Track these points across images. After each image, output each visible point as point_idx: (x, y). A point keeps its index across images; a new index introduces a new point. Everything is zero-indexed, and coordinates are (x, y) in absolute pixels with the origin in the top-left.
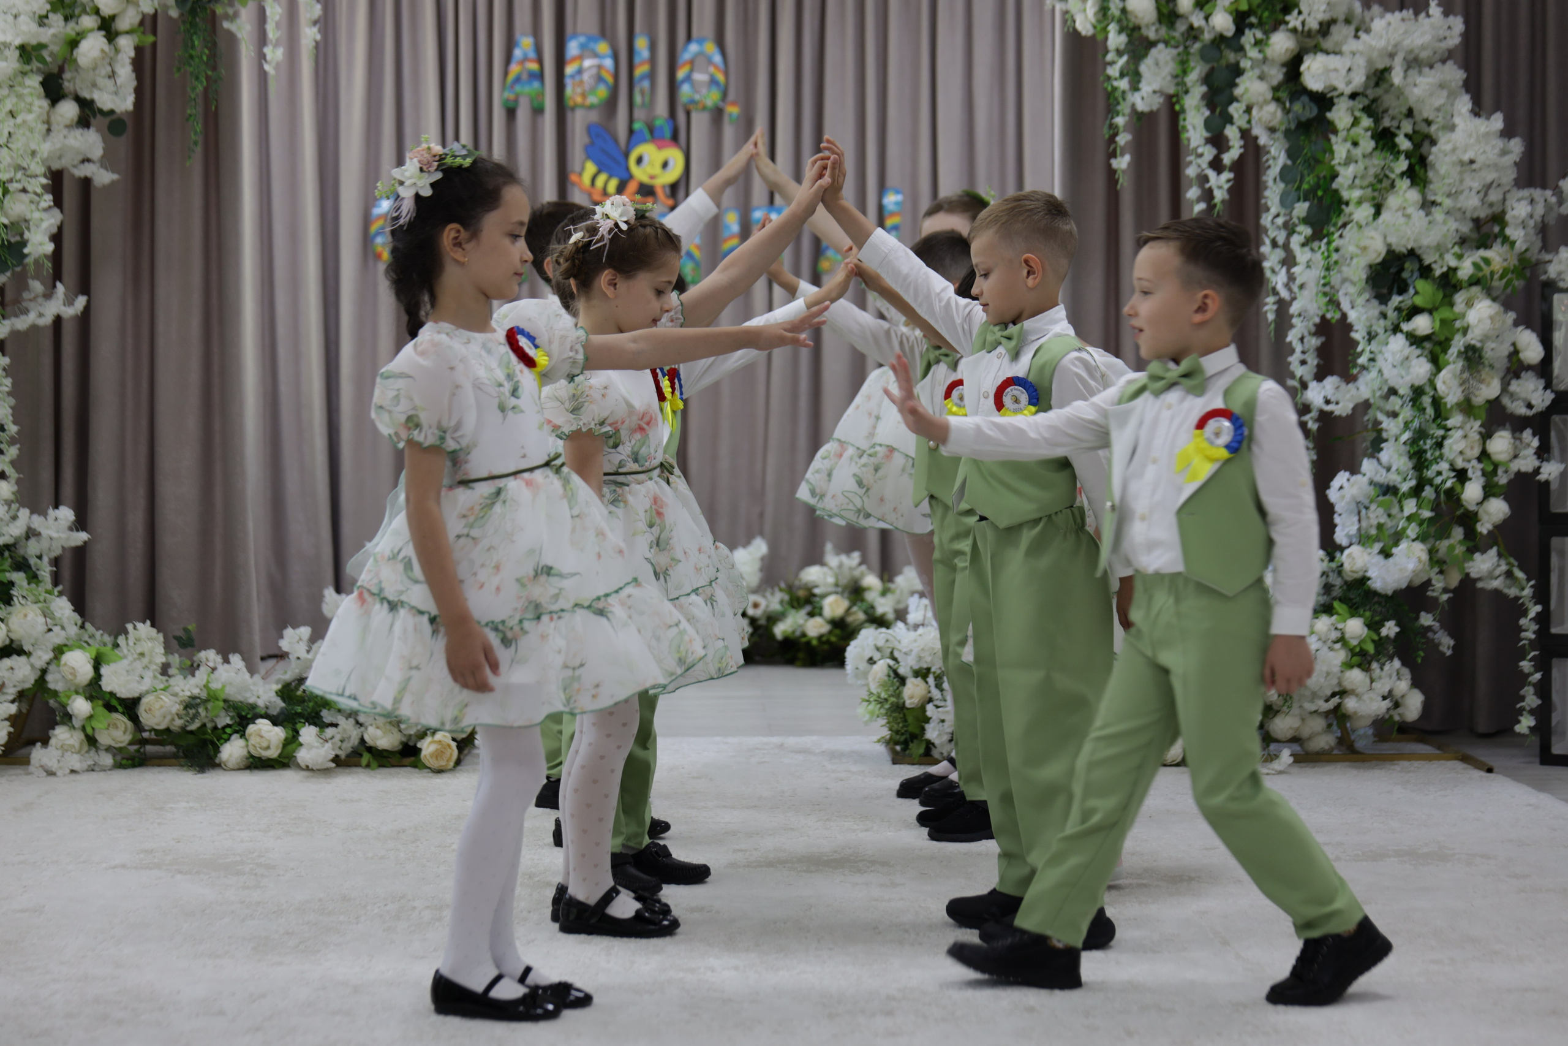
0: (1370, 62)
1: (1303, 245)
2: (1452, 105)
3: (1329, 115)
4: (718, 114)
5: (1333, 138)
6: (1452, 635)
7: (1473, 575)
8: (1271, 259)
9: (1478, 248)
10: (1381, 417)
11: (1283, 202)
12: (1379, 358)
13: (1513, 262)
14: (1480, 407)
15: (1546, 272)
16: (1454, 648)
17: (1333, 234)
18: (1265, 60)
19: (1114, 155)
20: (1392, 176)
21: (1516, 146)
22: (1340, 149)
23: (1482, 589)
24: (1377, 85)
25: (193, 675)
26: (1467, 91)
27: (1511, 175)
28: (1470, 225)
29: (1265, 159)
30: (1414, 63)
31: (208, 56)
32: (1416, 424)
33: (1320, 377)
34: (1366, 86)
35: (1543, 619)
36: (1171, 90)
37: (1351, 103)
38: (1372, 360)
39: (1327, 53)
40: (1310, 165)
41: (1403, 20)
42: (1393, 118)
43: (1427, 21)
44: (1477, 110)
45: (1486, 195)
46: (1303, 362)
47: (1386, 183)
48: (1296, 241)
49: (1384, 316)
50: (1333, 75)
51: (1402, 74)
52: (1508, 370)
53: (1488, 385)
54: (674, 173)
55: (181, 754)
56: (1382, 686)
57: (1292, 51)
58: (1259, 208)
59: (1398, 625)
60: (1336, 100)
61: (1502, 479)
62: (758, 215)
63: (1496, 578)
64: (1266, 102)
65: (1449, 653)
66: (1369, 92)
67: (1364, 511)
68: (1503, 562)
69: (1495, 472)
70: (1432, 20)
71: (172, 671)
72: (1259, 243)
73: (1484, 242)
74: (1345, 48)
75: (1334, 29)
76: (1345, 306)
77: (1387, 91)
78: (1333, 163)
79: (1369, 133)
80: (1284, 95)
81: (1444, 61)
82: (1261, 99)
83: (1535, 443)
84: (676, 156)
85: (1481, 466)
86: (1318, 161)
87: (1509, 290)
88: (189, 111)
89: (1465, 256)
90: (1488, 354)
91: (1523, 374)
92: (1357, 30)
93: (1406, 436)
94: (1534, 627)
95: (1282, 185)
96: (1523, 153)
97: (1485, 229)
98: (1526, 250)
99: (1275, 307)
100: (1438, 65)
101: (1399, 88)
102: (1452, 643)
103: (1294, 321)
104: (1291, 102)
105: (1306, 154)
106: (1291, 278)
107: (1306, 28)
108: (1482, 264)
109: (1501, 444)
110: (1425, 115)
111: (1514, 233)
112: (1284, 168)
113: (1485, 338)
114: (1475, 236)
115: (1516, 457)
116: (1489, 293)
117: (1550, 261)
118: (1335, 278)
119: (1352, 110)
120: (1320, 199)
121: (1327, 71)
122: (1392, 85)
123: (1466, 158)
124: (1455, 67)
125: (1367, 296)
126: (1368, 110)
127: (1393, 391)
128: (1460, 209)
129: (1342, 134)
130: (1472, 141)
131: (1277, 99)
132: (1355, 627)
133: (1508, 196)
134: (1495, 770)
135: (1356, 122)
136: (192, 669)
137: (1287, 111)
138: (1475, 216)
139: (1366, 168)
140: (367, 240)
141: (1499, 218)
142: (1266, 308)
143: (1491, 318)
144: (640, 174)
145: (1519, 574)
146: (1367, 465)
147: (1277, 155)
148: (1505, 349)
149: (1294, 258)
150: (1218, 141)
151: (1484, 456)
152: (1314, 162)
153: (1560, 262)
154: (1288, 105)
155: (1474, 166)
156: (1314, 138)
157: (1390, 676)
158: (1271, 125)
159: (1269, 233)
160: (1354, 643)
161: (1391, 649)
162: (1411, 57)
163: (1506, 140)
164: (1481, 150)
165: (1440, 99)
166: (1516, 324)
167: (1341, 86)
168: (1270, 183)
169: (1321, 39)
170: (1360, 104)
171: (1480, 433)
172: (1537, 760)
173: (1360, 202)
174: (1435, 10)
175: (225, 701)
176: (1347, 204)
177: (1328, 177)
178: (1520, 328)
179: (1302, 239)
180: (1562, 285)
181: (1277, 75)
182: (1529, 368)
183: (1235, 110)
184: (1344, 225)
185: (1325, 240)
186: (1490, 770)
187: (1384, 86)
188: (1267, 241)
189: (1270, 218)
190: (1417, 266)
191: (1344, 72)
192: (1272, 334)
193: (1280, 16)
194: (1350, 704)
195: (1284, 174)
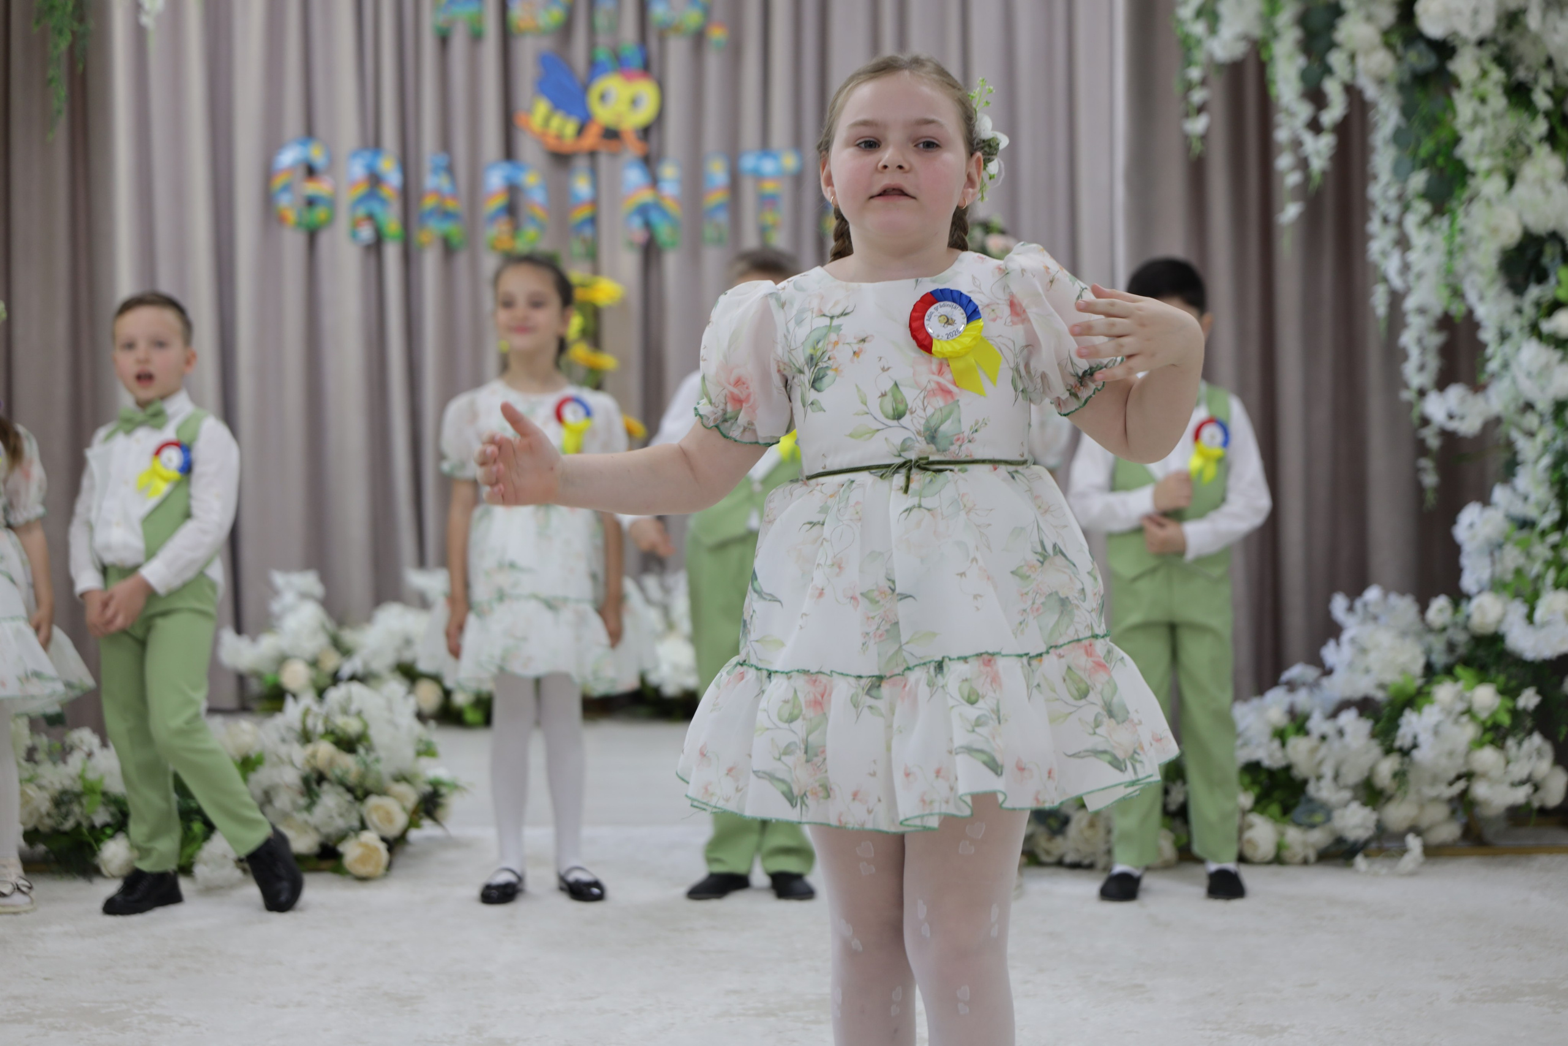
0: (1500, 2)
1: (1420, 225)
3: (1451, 66)
4: (699, 39)
5: (1456, 94)
8: (1381, 239)
10: (1516, 435)
11: (1395, 171)
12: (1514, 367)
17: (1457, 210)
19: (1187, 115)
20: (1528, 141)
22: (1464, 107)
24: (1509, 29)
25: (65, 762)
29: (1373, 117)
31: (75, 7)
32: (1559, 444)
33: (1442, 383)
34: (1496, 30)
36: (1257, 32)
37: (1478, 51)
38: (1506, 365)
40: (1428, 125)
46: (1422, 368)
47: (1521, 149)
48: (1411, 219)
49: (1519, 311)
50: (1455, 19)
51: (1539, 17)
54: (645, 114)
55: (52, 856)
56: (1520, 770)
58: (1366, 177)
59: (1539, 692)
60: (1459, 49)
62: (748, 162)
64: (1374, 49)
66: (1500, 37)
67: (1497, 554)
71: (40, 756)
72: (1366, 219)
76: (1472, 297)
77: (1521, 38)
78: (1456, 124)
79: (1499, 91)
80: (1396, 40)
82: (1367, 45)
84: (647, 90)
86: (1437, 122)
88: (51, 73)
93: (1546, 460)
95: (1394, 150)
99: (1386, 299)
101: (1536, 33)
103: (1410, 318)
104: (1404, 50)
105: (1423, 112)
106: (1405, 268)
112: (1397, 129)
118: (1460, 265)
119: (1479, 61)
120: (1441, 170)
121: (1448, 12)
122: (1526, 29)
125: (1499, 285)
126: (1499, 60)
127: (1529, 406)
129: (1467, 90)
131: (1389, 46)
132: (1485, 697)
135: (1484, 74)
136: (63, 753)
137: (1399, 59)
139: (1497, 131)
140: (268, 200)
142: (1375, 299)
144: (603, 114)
146: (1500, 494)
147: (1388, 112)
149: (1410, 239)
150: (1316, 97)
152: (1432, 123)
154: (1399, 48)
156: (1432, 93)
157: (1530, 757)
158: (1380, 75)
159: (1379, 207)
160: (1484, 715)
161: (1529, 723)
167: (1466, 31)
168: (1380, 146)
170: (1491, 50)
173: (1490, 173)
175: (104, 794)
176: (1473, 174)
177: (1450, 142)
179: (1418, 217)
181: (1387, 15)
183: (1336, 59)
184: (1471, 200)
185: (1447, 219)
187: (1518, 30)
188: (1376, 217)
189: (1379, 189)
190: (1558, 250)
191: (1467, 12)
192: (1383, 332)
194: (1481, 790)
195: (1398, 138)
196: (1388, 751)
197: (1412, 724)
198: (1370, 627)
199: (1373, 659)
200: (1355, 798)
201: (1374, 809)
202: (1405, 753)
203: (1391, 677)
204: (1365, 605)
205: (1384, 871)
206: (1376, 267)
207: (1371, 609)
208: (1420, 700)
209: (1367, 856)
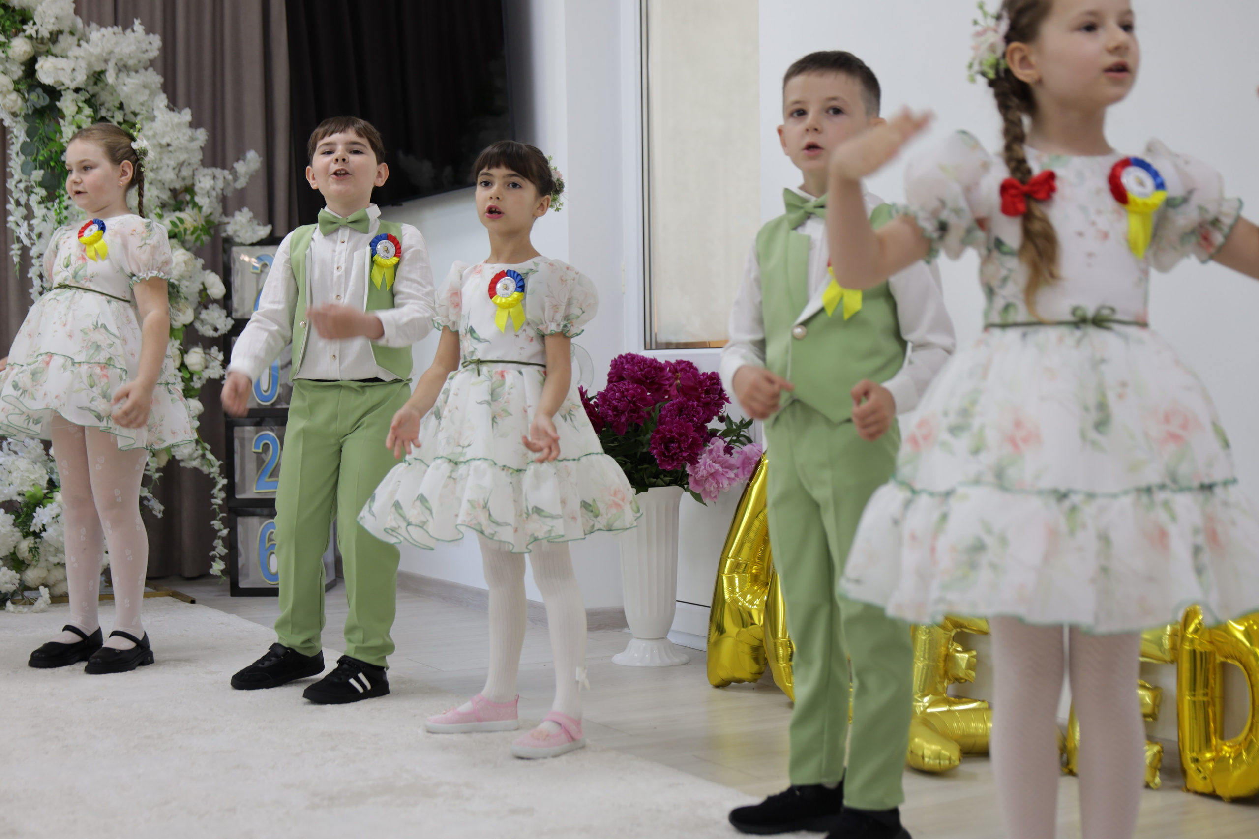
0: (89, 65)
1: (40, 203)
2: (153, 101)
3: (57, 103)
5: (61, 121)
6: (161, 503)
7: (177, 457)
8: (15, 215)
9: (174, 211)
11: (23, 171)
13: (201, 222)
14: (178, 330)
15: (225, 231)
16: (164, 512)
17: (63, 195)
18: (7, 57)
21: (202, 135)
22: (68, 130)
23: (184, 468)
24: (96, 83)
26: (165, 91)
27: (199, 156)
28: (169, 193)
29: (9, 137)
30: (123, 68)
34: (87, 85)
35: (230, 489)
37: (75, 95)
39: (56, 56)
40: (44, 142)
41: (114, 34)
42: (108, 110)
43: (132, 34)
44: (171, 106)
45: (180, 171)
48: (34, 200)
50: (61, 73)
51: (114, 75)
52: (199, 303)
53: (184, 313)
57: (29, 53)
60: (63, 93)
61: (197, 384)
63: (194, 459)
64: (9, 92)
65: (160, 515)
66: (89, 89)
68: (199, 447)
69: (191, 379)
70: (136, 34)
72: (6, 201)
73: (179, 207)
74: (70, 54)
75: (61, 38)
77: (103, 89)
78: (62, 140)
79: (90, 120)
80: (23, 87)
81: (146, 69)
82: (5, 89)
83: (221, 357)
85: (180, 374)
86: (50, 139)
87: (198, 244)
89: (165, 215)
90: (183, 290)
91: (210, 306)
92: (79, 40)
94: (223, 495)
95: (23, 158)
96: (207, 140)
97: (180, 197)
98: (211, 214)
99: (19, 252)
100: (142, 71)
101: (112, 86)
102: (162, 508)
103: (34, 261)
104: (28, 94)
105: (41, 134)
106: (31, 228)
107: (40, 36)
108: (178, 223)
109: (195, 357)
110: (133, 108)
111: (200, 200)
112: (24, 144)
113: (181, 278)
114: (172, 202)
115: (206, 367)
116: (183, 244)
117: (228, 223)
119: (76, 101)
120: (53, 168)
121: (56, 69)
122: (107, 85)
123: (164, 142)
124: (155, 73)
126: (88, 102)
128: (160, 181)
129: (69, 118)
130: (168, 129)
131: (18, 91)
133: (196, 172)
134: (197, 601)
135: (79, 110)
137: (25, 100)
138: (172, 187)
141: (190, 190)
142: (12, 253)
143: (185, 263)
145: (210, 456)
147: (18, 135)
148: (197, 287)
149: (33, 212)
151: (183, 366)
152: (47, 140)
153: (236, 223)
154: (26, 96)
155: (170, 149)
156: (47, 122)
158: (13, 110)
159: (14, 194)
162: (121, 64)
163: (193, 130)
164: (175, 137)
165: (143, 97)
166: (204, 268)
167: (67, 82)
168: (14, 156)
169: (51, 46)
170: (82, 96)
171: (180, 350)
172: (229, 593)
174: (138, 26)
177: (59, 152)
178: (208, 272)
179: (38, 198)
180: (237, 240)
181: (18, 72)
182: (215, 301)
185: (57, 201)
186: (193, 602)
187: (101, 85)
188: (12, 201)
189: (14, 183)
191: (69, 71)
192: (18, 273)
193: (19, 26)
195: (24, 149)
196: (26, 535)
197: (42, 516)
198: (14, 456)
199: (15, 477)
200: (4, 565)
201: (17, 572)
202: (37, 535)
203: (27, 488)
204: (9, 444)
205: (26, 610)
206: (13, 231)
207: (12, 447)
208: (45, 501)
209: (13, 603)
